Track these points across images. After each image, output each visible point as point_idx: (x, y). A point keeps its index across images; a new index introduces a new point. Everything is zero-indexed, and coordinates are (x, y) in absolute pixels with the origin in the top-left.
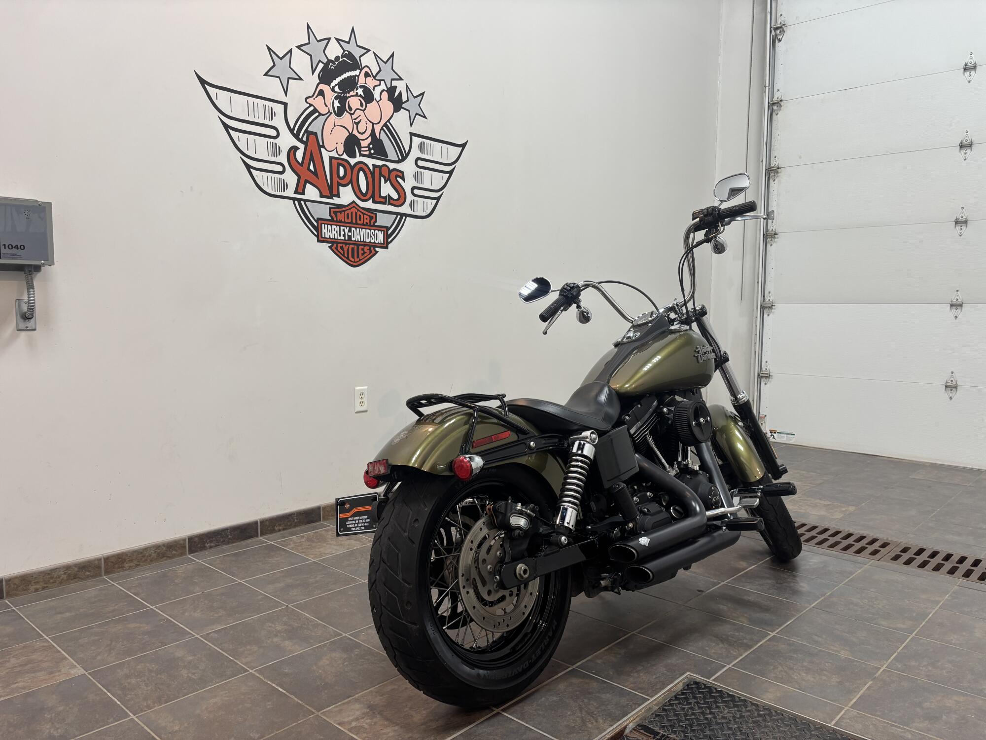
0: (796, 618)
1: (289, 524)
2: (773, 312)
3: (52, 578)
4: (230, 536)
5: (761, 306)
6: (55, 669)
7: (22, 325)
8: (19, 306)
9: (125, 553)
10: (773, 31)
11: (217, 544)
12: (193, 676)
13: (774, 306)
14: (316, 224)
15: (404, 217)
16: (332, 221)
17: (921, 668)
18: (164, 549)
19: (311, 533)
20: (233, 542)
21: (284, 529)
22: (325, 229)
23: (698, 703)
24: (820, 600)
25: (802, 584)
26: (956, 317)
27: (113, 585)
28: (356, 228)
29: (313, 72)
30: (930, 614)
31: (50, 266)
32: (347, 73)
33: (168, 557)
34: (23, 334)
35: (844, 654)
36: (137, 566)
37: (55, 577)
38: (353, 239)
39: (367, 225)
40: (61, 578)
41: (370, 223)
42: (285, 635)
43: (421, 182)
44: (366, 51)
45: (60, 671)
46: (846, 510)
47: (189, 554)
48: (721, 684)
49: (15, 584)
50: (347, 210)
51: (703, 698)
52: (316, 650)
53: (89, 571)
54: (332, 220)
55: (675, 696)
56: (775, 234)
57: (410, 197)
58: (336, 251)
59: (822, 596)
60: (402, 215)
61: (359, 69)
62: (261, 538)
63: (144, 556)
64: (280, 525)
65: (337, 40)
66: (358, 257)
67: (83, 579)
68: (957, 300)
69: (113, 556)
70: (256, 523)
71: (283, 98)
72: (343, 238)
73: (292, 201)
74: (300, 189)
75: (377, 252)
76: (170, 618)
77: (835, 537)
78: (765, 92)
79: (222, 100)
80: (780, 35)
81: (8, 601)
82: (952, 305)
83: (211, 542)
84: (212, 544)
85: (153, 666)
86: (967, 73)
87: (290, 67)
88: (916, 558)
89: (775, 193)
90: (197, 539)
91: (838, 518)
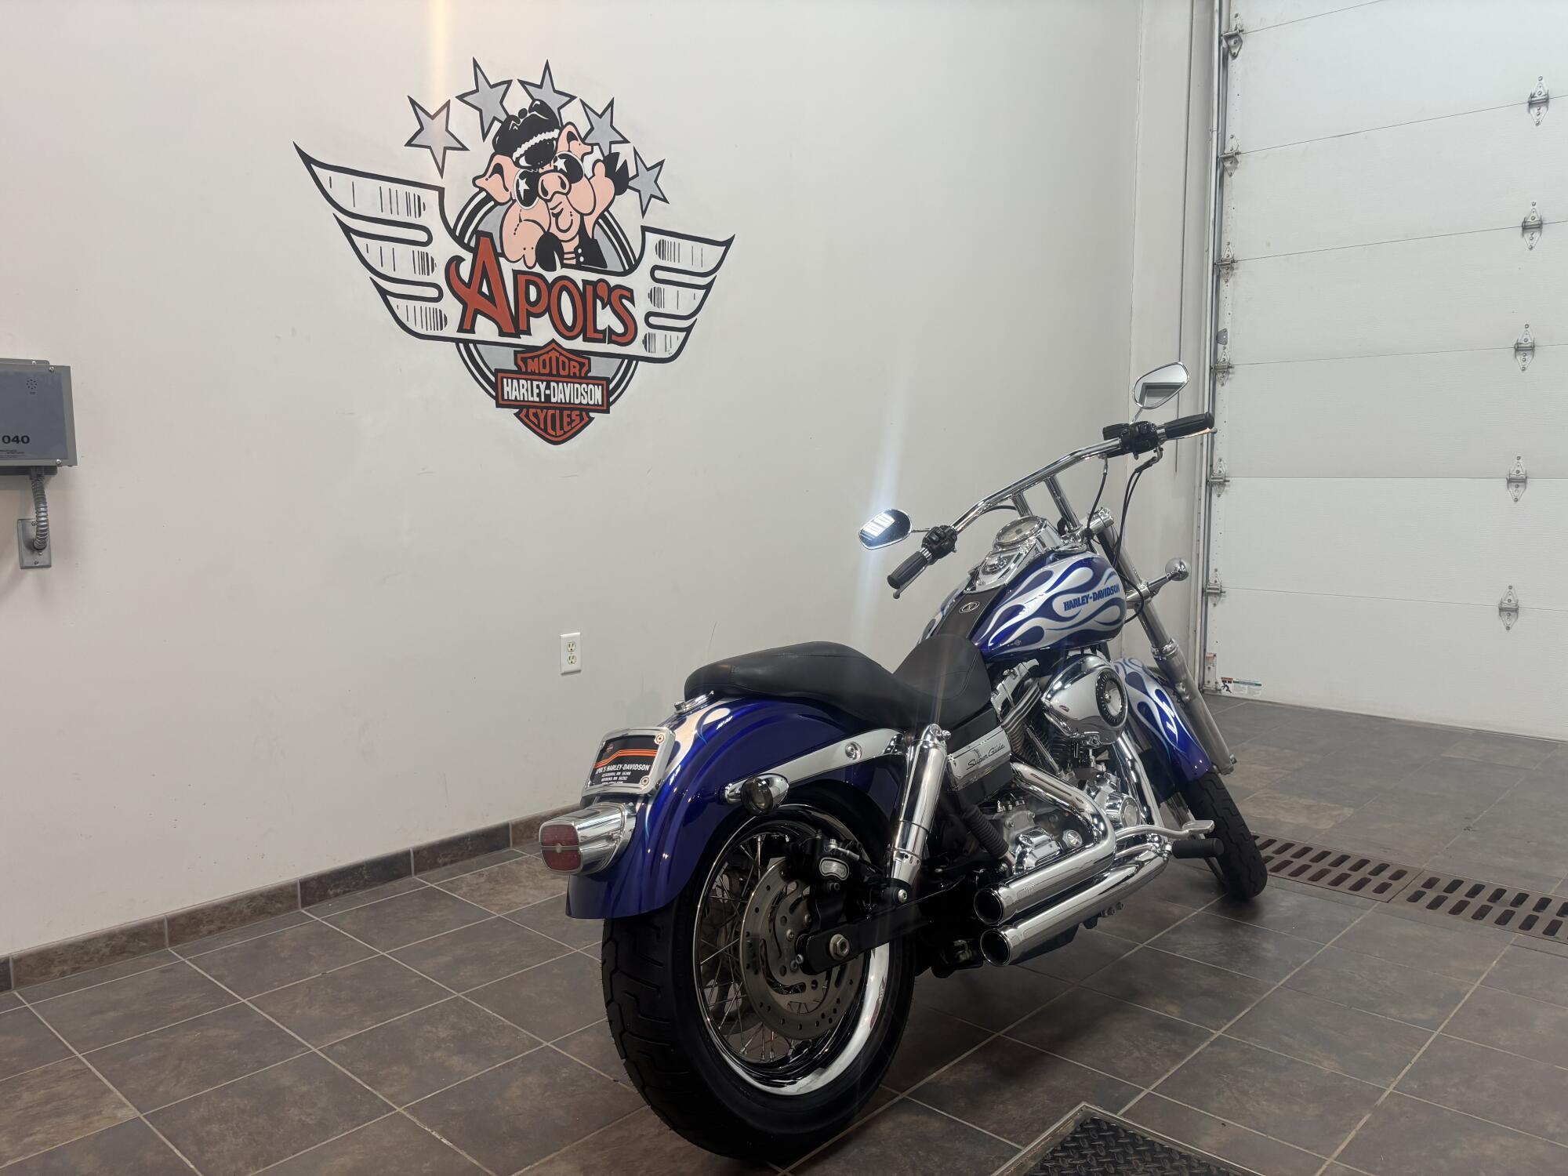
0: (1254, 1004)
1: (460, 853)
2: (1227, 491)
3: (87, 953)
4: (366, 877)
5: (1207, 481)
6: (93, 1110)
7: (29, 560)
8: (24, 529)
9: (202, 910)
10: (1224, 42)
11: (347, 889)
12: (308, 1120)
13: (1228, 481)
14: (493, 379)
15: (634, 362)
16: (519, 373)
17: (1448, 1089)
18: (263, 901)
19: (495, 867)
20: (371, 886)
21: (452, 862)
22: (508, 386)
23: (1096, 1155)
24: (1292, 974)
25: (1265, 945)
26: (1516, 500)
27: (183, 962)
28: (557, 383)
29: (484, 136)
30: (1466, 994)
31: (70, 466)
32: (539, 135)
33: (269, 913)
34: (30, 573)
35: (1328, 1066)
36: (220, 929)
37: (92, 949)
38: (553, 400)
39: (575, 376)
40: (101, 953)
41: (580, 373)
42: (452, 1045)
43: (659, 305)
44: (568, 99)
45: (100, 1113)
46: (1339, 815)
47: (303, 907)
48: (1134, 1122)
49: (28, 966)
50: (542, 354)
51: (1105, 1147)
52: (501, 1071)
53: (146, 941)
54: (519, 371)
55: (1062, 1144)
56: (1229, 367)
57: (643, 330)
58: (526, 420)
59: (1297, 966)
60: (632, 358)
61: (558, 128)
62: (416, 878)
63: (231, 914)
64: (445, 856)
65: (523, 83)
66: (562, 428)
67: (134, 954)
68: (1518, 472)
69: (182, 915)
70: (407, 854)
71: (436, 180)
72: (537, 399)
73: (454, 344)
74: (468, 325)
75: (593, 418)
76: (271, 1019)
77: (1319, 863)
78: (1211, 140)
79: (340, 187)
80: (1236, 47)
81: (19, 993)
82: (1510, 481)
83: (337, 887)
84: (339, 891)
85: (246, 1102)
86: (1534, 110)
87: (447, 130)
88: (1447, 898)
89: (1229, 301)
90: (314, 883)
91: (1324, 829)
